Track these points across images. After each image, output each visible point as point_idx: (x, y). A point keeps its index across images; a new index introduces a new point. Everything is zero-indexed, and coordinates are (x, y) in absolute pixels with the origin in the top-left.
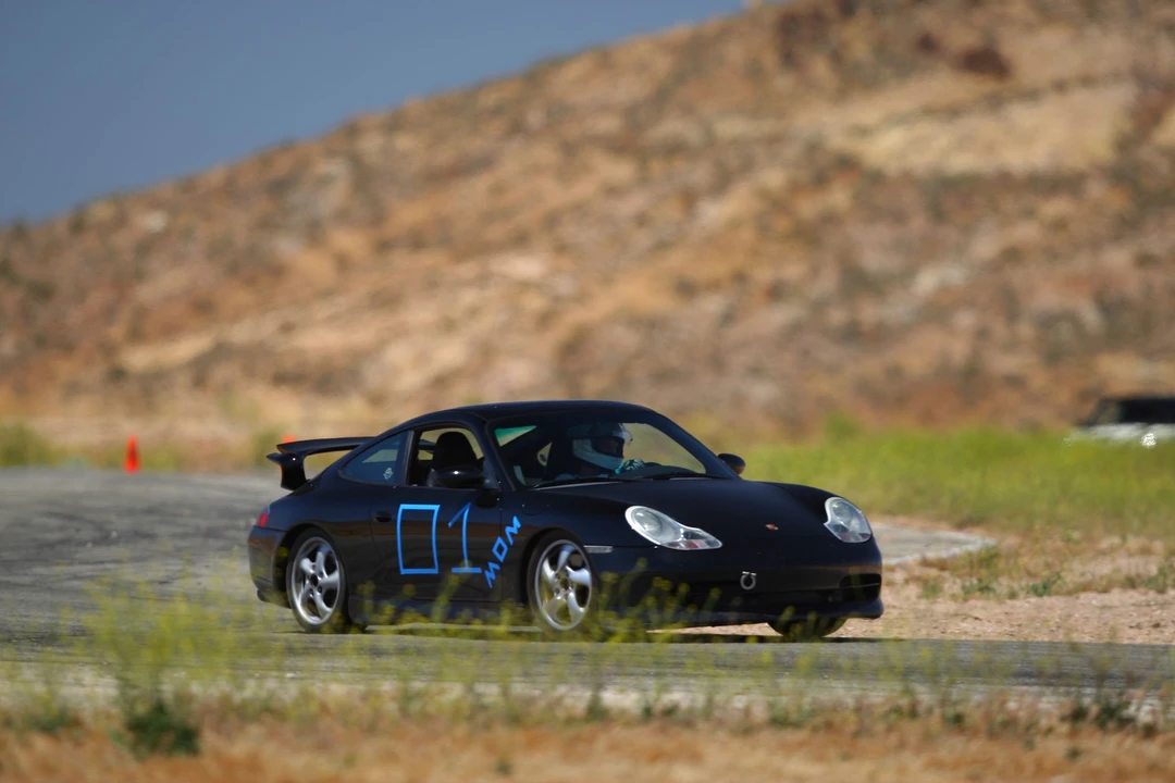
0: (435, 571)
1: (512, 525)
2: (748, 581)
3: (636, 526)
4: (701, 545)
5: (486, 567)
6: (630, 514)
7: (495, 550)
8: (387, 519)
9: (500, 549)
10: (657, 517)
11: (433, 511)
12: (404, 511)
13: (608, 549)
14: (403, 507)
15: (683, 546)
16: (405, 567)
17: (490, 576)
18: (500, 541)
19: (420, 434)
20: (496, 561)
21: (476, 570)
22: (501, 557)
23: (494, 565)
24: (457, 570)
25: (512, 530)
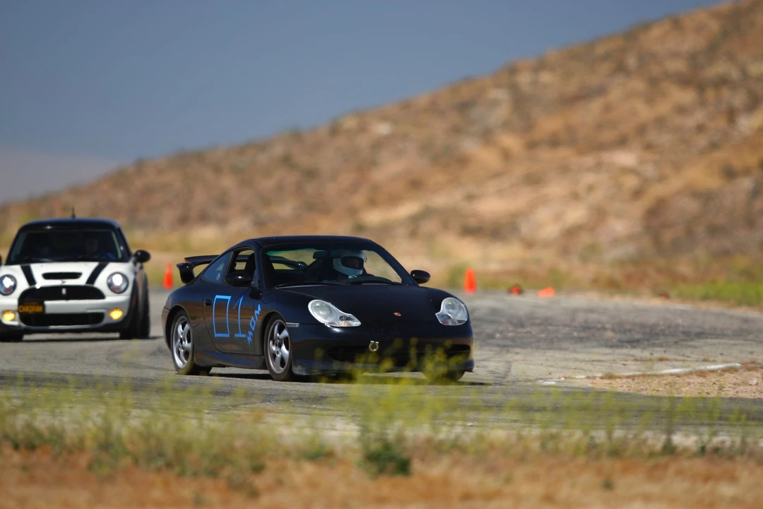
0: (228, 336)
1: (258, 310)
2: (374, 346)
3: (312, 311)
5: (247, 334)
6: (311, 304)
7: (251, 324)
8: (210, 304)
9: (253, 323)
11: (228, 300)
12: (217, 299)
13: (297, 325)
14: (217, 297)
15: (337, 325)
16: (216, 333)
17: (249, 339)
18: (253, 318)
19: (239, 252)
20: (251, 330)
21: (244, 336)
22: (253, 329)
23: (250, 333)
24: (236, 335)
25: (257, 312)
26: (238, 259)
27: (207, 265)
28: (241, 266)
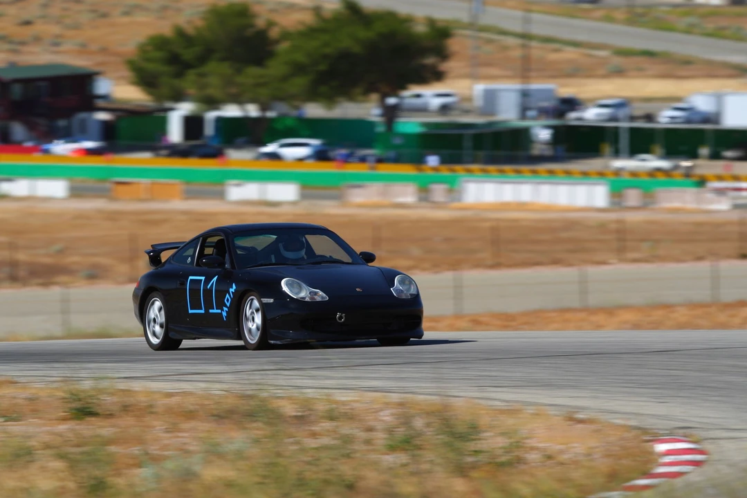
0: (202, 311)
1: (232, 288)
2: (341, 318)
3: (285, 288)
4: (318, 299)
5: (222, 310)
6: (283, 282)
7: (225, 301)
8: (184, 284)
9: (228, 300)
10: (299, 283)
11: (202, 280)
12: (191, 280)
13: (271, 301)
14: (191, 278)
15: (307, 299)
16: (191, 309)
17: (224, 314)
18: (227, 296)
19: (206, 239)
20: (226, 306)
21: (219, 311)
22: (228, 305)
23: (225, 309)
24: (211, 311)
25: (232, 290)
26: (206, 245)
27: (175, 250)
28: (208, 251)
